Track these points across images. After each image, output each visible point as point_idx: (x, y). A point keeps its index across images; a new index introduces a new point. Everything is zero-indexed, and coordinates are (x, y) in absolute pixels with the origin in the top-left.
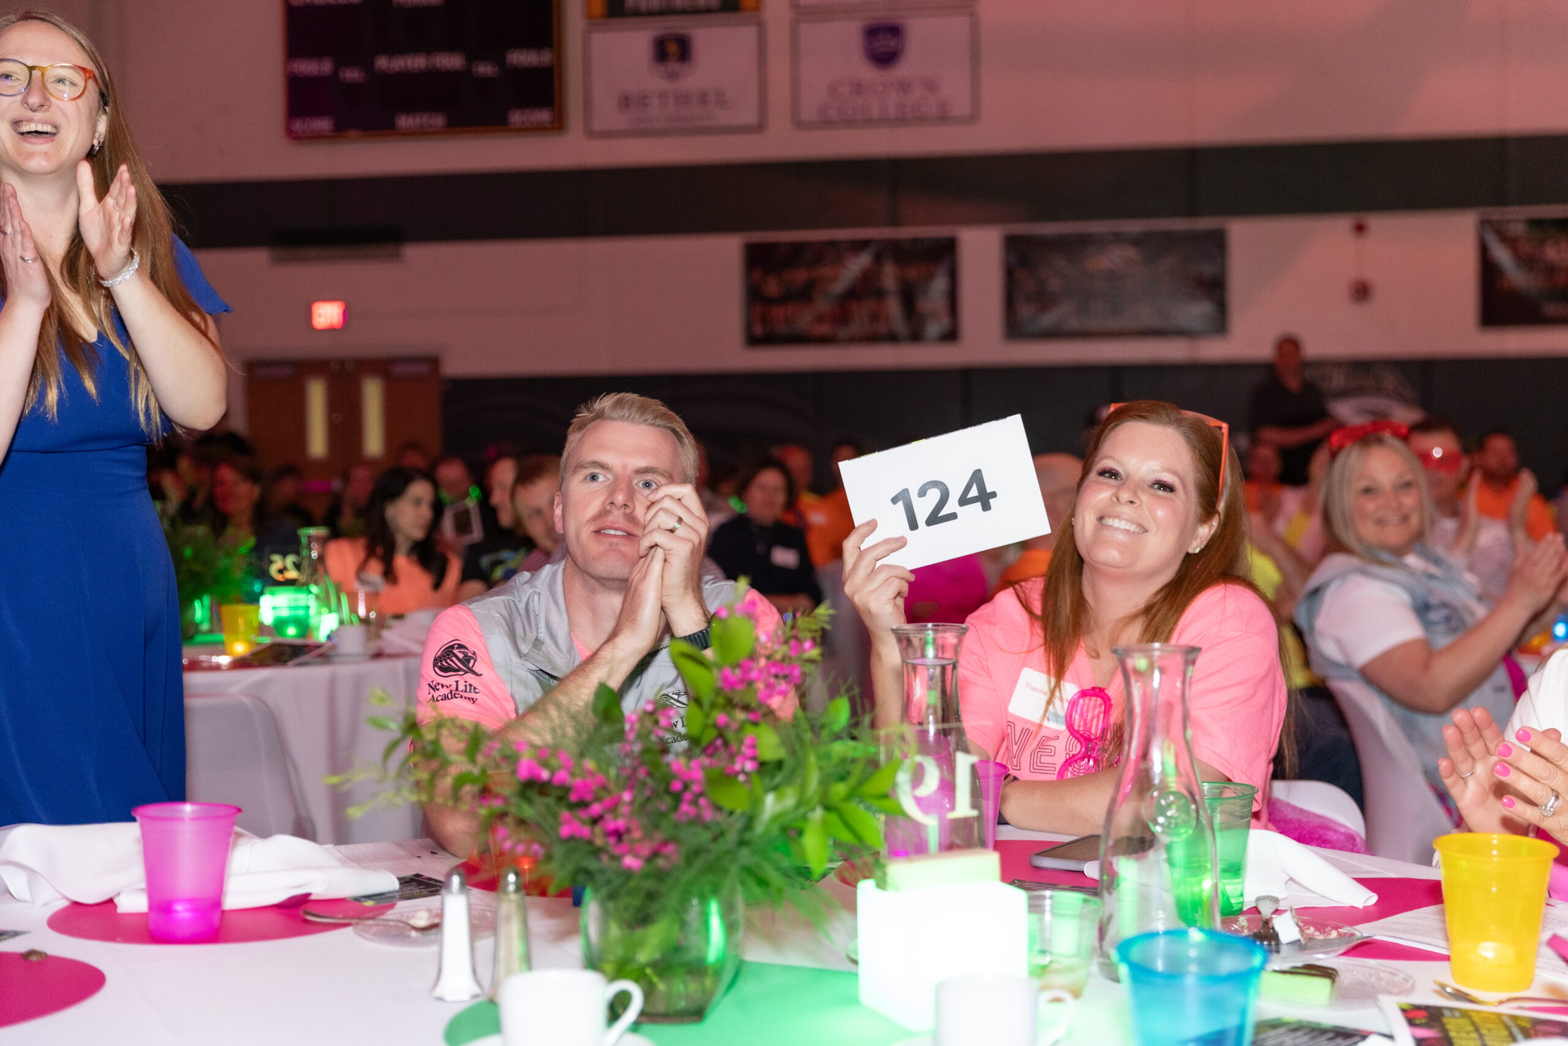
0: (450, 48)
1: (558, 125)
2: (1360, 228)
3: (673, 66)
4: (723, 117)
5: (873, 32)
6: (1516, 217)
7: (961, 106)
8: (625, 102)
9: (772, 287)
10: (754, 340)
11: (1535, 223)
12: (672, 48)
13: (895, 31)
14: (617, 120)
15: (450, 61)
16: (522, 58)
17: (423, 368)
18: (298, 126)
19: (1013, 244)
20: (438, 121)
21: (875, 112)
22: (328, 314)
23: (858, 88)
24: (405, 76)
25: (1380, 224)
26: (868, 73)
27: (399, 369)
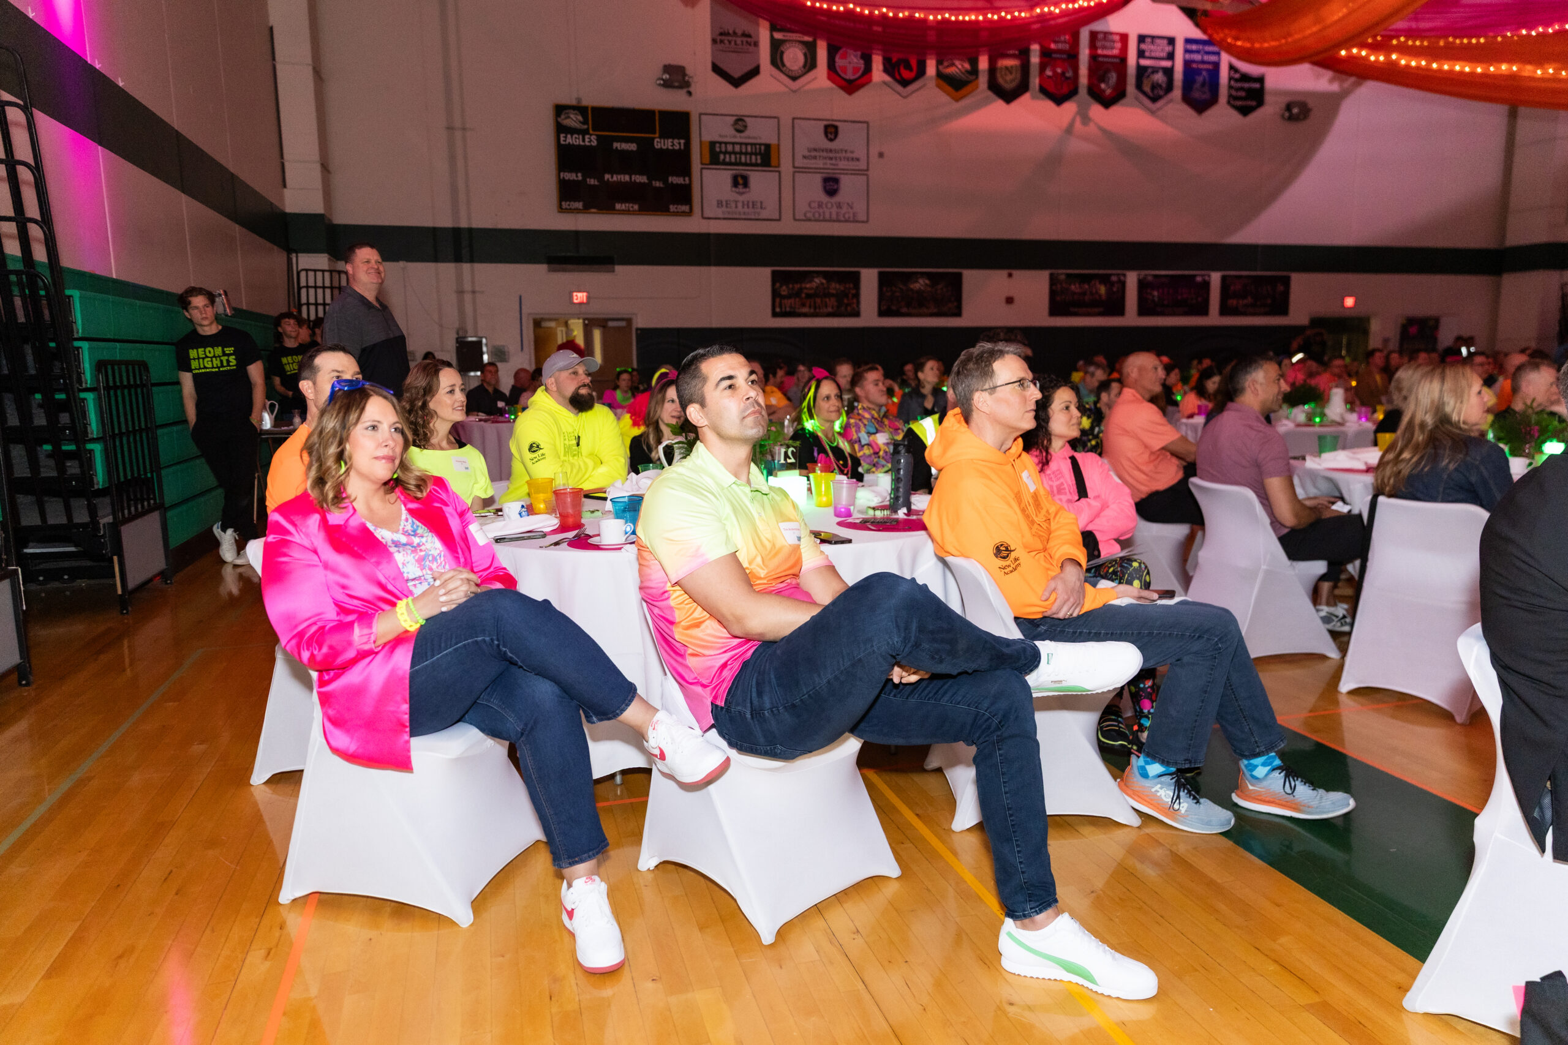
0: (641, 173)
1: (690, 213)
2: (1010, 275)
3: (741, 189)
4: (764, 214)
5: (826, 180)
6: (1062, 273)
7: (862, 217)
8: (720, 204)
9: (784, 291)
10: (775, 314)
11: (1068, 276)
12: (741, 181)
13: (836, 181)
14: (719, 213)
15: (642, 179)
16: (674, 180)
17: (623, 324)
18: (565, 205)
19: (881, 275)
20: (636, 207)
21: (827, 216)
22: (580, 297)
23: (820, 205)
24: (620, 184)
25: (1016, 273)
26: (824, 198)
27: (611, 324)
